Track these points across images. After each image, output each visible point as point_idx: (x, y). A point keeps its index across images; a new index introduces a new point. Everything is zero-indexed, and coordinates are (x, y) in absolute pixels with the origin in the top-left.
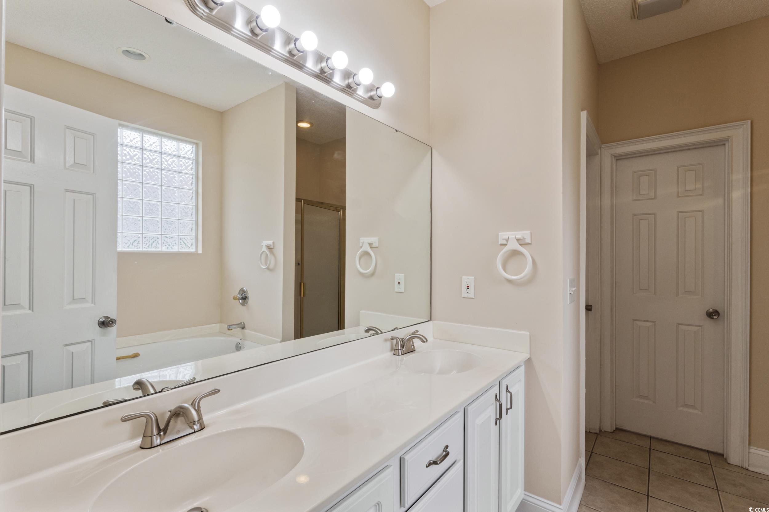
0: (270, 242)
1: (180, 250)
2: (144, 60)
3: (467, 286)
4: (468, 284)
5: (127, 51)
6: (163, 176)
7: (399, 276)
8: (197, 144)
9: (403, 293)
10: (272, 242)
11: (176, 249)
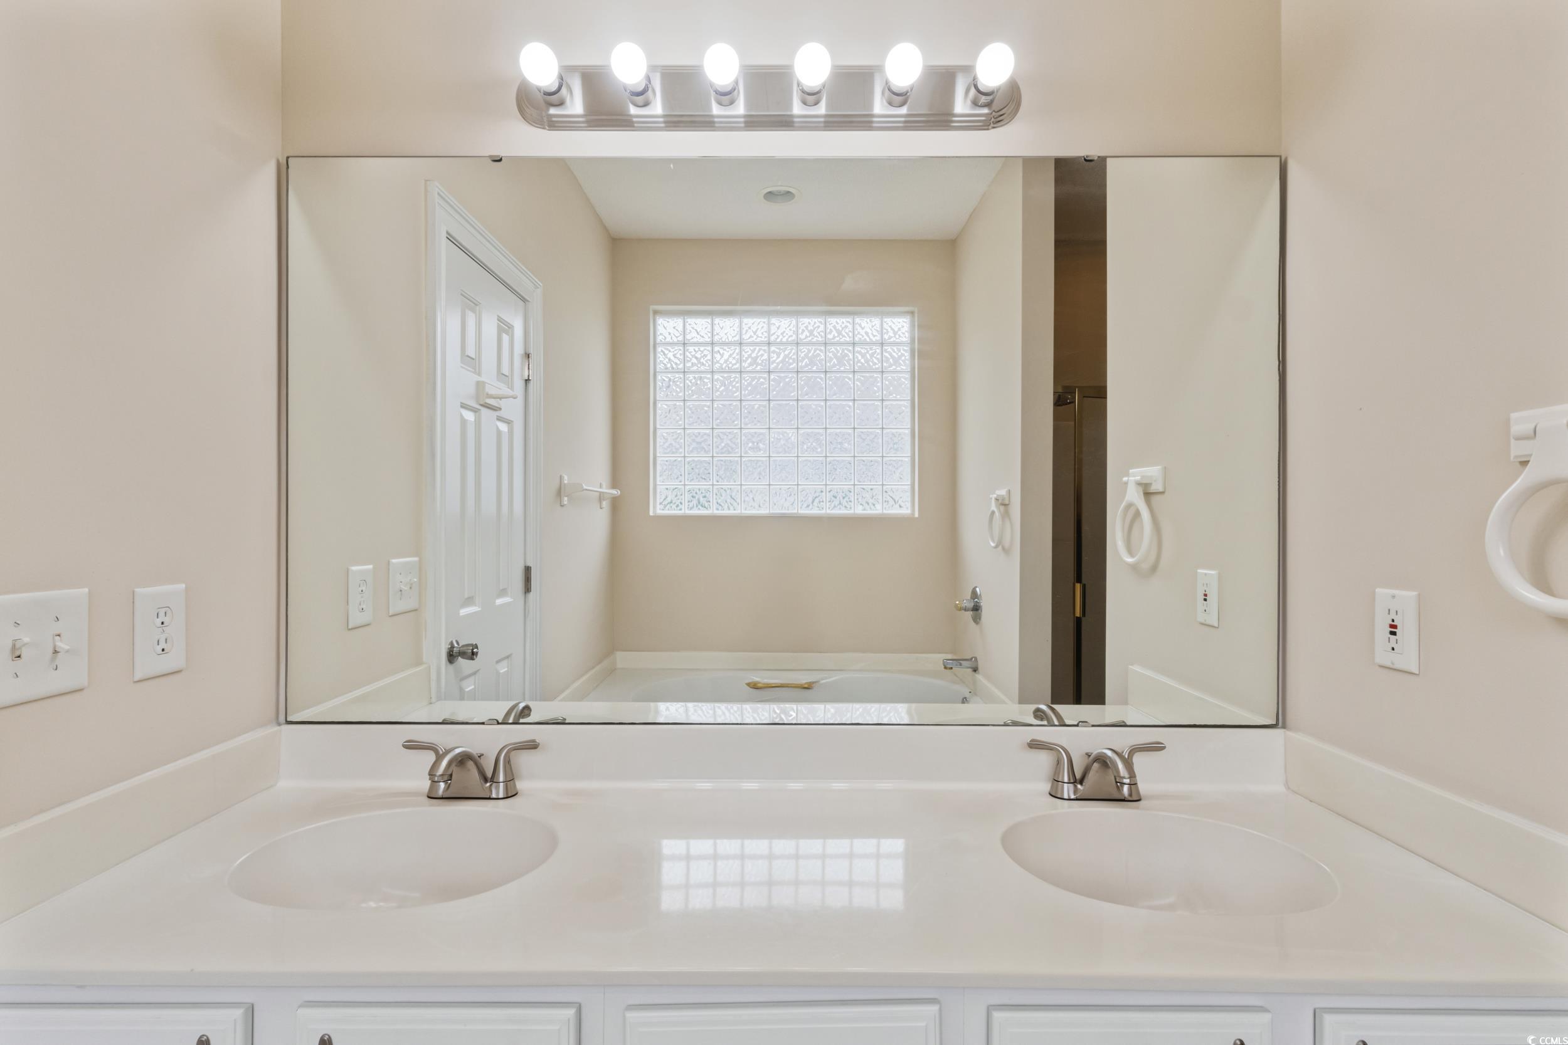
0: (1002, 492)
1: (885, 512)
2: (793, 199)
3: (1392, 626)
4: (1393, 616)
5: (770, 192)
6: (858, 383)
7: (1207, 575)
8: (912, 313)
9: (1215, 627)
10: (1006, 490)
11: (878, 510)
